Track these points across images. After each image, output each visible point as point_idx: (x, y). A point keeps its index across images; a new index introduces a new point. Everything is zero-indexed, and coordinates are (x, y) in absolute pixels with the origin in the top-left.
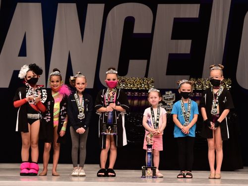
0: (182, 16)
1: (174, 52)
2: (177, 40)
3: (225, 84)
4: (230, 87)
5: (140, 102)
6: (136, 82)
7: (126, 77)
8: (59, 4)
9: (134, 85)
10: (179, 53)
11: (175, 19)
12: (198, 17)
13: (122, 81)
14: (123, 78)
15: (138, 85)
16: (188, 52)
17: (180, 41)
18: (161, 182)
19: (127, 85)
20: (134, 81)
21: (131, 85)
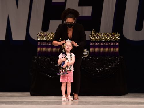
2: (82, 7)
3: (115, 37)
4: (119, 38)
7: (47, 32)
10: (83, 15)
13: (45, 35)
14: (45, 33)
16: (90, 14)
17: (84, 7)
18: (72, 104)
19: (49, 38)
20: (53, 35)
21: (51, 37)
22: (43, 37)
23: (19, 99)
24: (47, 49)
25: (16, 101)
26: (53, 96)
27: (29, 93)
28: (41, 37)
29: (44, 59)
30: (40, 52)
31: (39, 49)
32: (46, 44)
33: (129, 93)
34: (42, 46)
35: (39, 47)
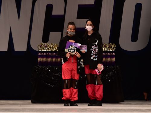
0: (84, 4)
2: (80, 19)
3: (111, 47)
4: (115, 49)
5: (57, 59)
6: (54, 46)
7: (48, 43)
9: (53, 49)
10: (82, 27)
11: (79, 5)
12: (94, 4)
13: (45, 46)
14: (45, 44)
15: (55, 48)
17: (82, 19)
19: (49, 48)
20: (53, 46)
21: (51, 48)
22: (43, 48)
23: (21, 107)
24: (47, 59)
25: (18, 109)
26: (53, 104)
27: (30, 101)
28: (41, 48)
29: (45, 69)
30: (40, 62)
31: (39, 59)
32: (46, 54)
33: (125, 101)
34: (42, 57)
35: (39, 57)
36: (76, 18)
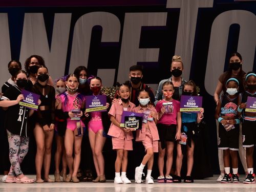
0: (150, 25)
1: (142, 61)
2: (145, 49)
8: (26, 14)
10: (147, 61)
11: (143, 28)
12: (165, 25)
16: (156, 60)
17: (147, 49)
33: (214, 175)
36: (138, 47)
